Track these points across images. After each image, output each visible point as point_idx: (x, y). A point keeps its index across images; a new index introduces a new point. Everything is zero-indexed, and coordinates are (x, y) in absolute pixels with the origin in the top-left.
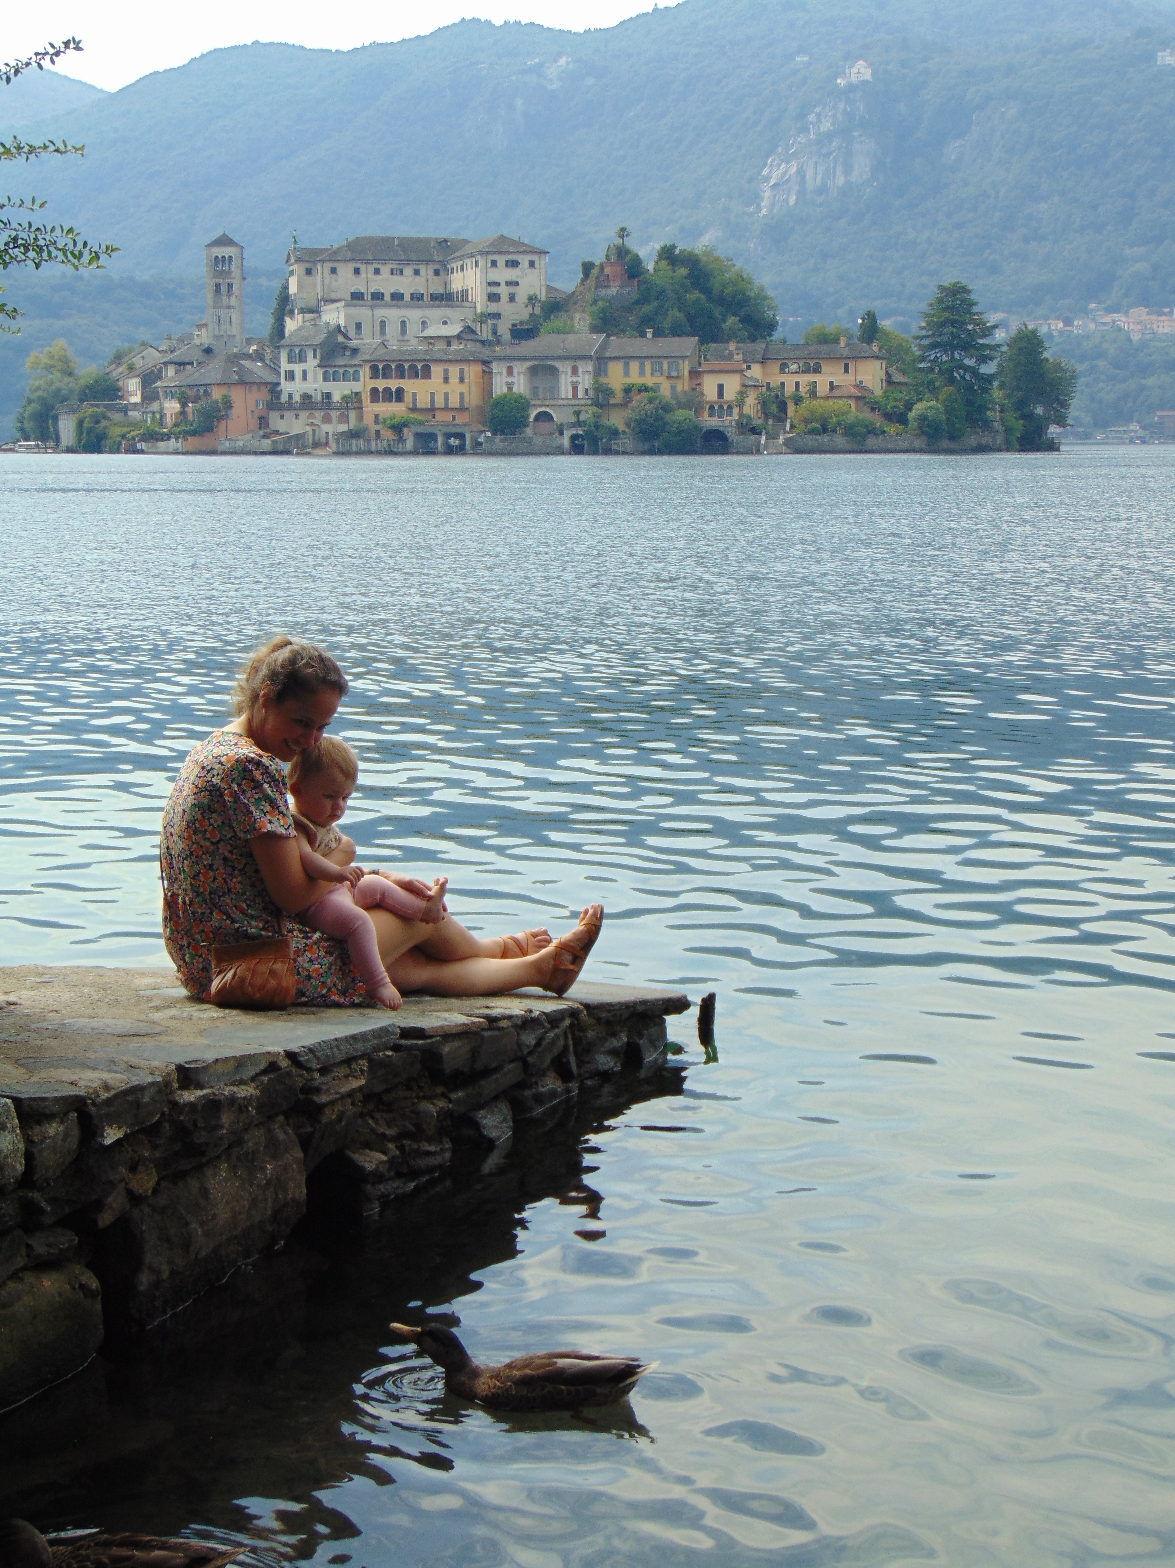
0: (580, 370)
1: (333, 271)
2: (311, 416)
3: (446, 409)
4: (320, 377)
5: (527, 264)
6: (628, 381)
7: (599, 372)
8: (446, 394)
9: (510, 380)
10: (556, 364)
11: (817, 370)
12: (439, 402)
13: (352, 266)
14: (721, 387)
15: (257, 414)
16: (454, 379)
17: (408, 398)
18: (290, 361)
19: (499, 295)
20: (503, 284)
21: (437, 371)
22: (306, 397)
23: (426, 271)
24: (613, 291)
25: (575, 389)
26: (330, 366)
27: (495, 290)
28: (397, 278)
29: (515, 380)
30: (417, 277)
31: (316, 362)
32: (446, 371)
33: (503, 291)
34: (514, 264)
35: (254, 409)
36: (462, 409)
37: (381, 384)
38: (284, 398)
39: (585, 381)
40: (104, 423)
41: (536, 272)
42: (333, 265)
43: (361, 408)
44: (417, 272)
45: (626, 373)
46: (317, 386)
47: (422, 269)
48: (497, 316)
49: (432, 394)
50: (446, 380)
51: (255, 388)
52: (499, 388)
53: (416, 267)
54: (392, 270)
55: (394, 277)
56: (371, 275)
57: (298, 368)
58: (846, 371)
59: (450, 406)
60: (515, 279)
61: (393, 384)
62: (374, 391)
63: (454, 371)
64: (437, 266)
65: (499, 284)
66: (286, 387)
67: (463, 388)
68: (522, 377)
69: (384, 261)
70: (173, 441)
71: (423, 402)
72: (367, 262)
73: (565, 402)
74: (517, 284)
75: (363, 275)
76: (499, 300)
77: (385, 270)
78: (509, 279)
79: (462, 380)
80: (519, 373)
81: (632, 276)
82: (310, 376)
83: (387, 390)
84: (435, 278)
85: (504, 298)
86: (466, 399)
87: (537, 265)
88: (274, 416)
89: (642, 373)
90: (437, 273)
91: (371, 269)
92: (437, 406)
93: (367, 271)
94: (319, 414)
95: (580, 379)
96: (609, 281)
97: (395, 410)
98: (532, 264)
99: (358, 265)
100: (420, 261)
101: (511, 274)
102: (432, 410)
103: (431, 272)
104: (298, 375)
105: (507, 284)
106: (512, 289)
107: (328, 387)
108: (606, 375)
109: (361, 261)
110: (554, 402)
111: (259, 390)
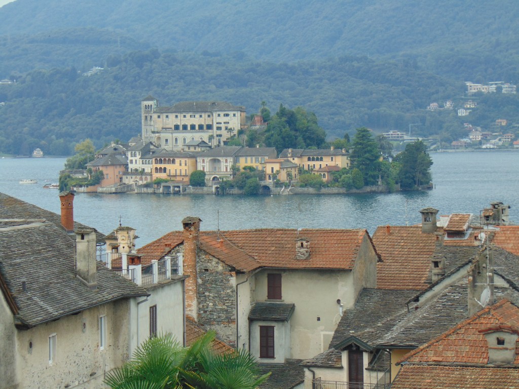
0: (228, 161)
1: (167, 117)
2: (136, 178)
3: (181, 176)
4: (141, 162)
5: (232, 115)
6: (246, 165)
7: (236, 161)
8: (181, 170)
9: (203, 164)
10: (220, 158)
11: (321, 159)
12: (178, 173)
13: (174, 115)
14: (272, 168)
15: (119, 177)
16: (183, 164)
17: (167, 171)
18: (132, 156)
19: (221, 127)
20: (223, 123)
21: (177, 160)
22: (136, 170)
23: (205, 115)
24: (257, 127)
25: (226, 168)
26: (144, 159)
27: (219, 125)
28: (193, 119)
29: (205, 164)
30: (201, 118)
31: (140, 157)
32: (180, 161)
33: (223, 126)
34: (227, 115)
35: (117, 174)
36: (186, 176)
37: (159, 166)
38: (130, 170)
39: (230, 165)
40: (68, 179)
41: (236, 118)
42: (167, 114)
43: (152, 175)
44: (201, 116)
45: (246, 162)
46: (140, 166)
47: (203, 115)
48: (220, 136)
49: (176, 170)
50: (180, 165)
51: (118, 167)
52: (200, 168)
53: (201, 114)
54: (191, 116)
55: (192, 118)
56: (182, 118)
57: (134, 159)
58: (332, 160)
59: (182, 174)
60: (227, 121)
61: (163, 166)
62: (156, 168)
63: (183, 160)
64: (209, 114)
65: (221, 123)
66: (131, 166)
67: (186, 168)
68: (208, 163)
69: (188, 112)
70: (83, 188)
71: (173, 173)
72: (181, 112)
73: (223, 173)
74: (228, 123)
75: (179, 118)
76: (221, 129)
77: (188, 115)
78: (225, 121)
79: (186, 165)
80: (207, 162)
81: (265, 121)
82: (138, 162)
83: (161, 168)
84: (209, 118)
85: (223, 128)
86: (187, 172)
87: (236, 115)
88: (124, 177)
89: (252, 162)
90: (209, 116)
91: (182, 115)
92: (177, 174)
93: (180, 116)
94: (139, 177)
95: (228, 164)
96: (256, 123)
97: (163, 176)
98: (234, 115)
99: (177, 114)
100: (202, 112)
101: (226, 119)
102: (175, 176)
103: (207, 116)
104: (134, 161)
105: (224, 123)
106: (226, 125)
107: (144, 166)
108: (239, 162)
109: (178, 112)
110: (220, 173)
111: (120, 167)
